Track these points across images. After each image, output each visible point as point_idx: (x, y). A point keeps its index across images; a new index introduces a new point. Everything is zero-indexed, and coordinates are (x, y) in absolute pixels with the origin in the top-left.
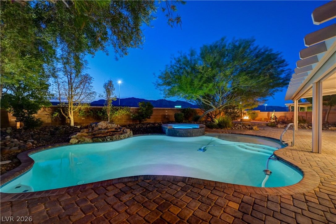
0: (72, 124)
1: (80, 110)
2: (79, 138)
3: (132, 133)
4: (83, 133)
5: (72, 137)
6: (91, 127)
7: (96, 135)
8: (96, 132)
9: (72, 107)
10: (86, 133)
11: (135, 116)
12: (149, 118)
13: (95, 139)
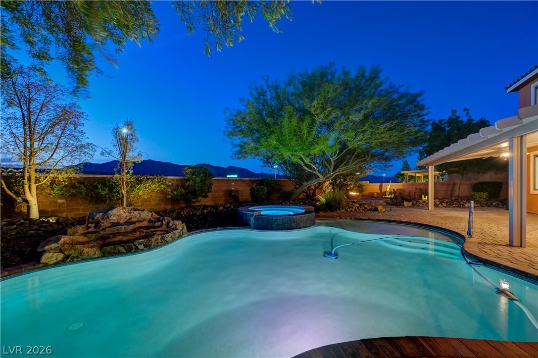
0: (35, 214)
1: (53, 182)
2: (66, 250)
3: (185, 228)
4: (73, 235)
5: (46, 248)
6: (91, 221)
7: (109, 238)
8: (108, 231)
9: (34, 175)
10: (82, 235)
11: (179, 194)
12: (206, 197)
13: (108, 249)
